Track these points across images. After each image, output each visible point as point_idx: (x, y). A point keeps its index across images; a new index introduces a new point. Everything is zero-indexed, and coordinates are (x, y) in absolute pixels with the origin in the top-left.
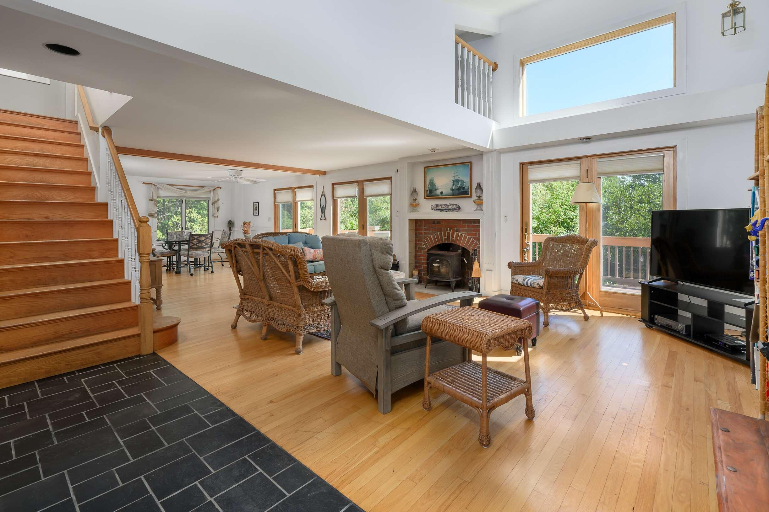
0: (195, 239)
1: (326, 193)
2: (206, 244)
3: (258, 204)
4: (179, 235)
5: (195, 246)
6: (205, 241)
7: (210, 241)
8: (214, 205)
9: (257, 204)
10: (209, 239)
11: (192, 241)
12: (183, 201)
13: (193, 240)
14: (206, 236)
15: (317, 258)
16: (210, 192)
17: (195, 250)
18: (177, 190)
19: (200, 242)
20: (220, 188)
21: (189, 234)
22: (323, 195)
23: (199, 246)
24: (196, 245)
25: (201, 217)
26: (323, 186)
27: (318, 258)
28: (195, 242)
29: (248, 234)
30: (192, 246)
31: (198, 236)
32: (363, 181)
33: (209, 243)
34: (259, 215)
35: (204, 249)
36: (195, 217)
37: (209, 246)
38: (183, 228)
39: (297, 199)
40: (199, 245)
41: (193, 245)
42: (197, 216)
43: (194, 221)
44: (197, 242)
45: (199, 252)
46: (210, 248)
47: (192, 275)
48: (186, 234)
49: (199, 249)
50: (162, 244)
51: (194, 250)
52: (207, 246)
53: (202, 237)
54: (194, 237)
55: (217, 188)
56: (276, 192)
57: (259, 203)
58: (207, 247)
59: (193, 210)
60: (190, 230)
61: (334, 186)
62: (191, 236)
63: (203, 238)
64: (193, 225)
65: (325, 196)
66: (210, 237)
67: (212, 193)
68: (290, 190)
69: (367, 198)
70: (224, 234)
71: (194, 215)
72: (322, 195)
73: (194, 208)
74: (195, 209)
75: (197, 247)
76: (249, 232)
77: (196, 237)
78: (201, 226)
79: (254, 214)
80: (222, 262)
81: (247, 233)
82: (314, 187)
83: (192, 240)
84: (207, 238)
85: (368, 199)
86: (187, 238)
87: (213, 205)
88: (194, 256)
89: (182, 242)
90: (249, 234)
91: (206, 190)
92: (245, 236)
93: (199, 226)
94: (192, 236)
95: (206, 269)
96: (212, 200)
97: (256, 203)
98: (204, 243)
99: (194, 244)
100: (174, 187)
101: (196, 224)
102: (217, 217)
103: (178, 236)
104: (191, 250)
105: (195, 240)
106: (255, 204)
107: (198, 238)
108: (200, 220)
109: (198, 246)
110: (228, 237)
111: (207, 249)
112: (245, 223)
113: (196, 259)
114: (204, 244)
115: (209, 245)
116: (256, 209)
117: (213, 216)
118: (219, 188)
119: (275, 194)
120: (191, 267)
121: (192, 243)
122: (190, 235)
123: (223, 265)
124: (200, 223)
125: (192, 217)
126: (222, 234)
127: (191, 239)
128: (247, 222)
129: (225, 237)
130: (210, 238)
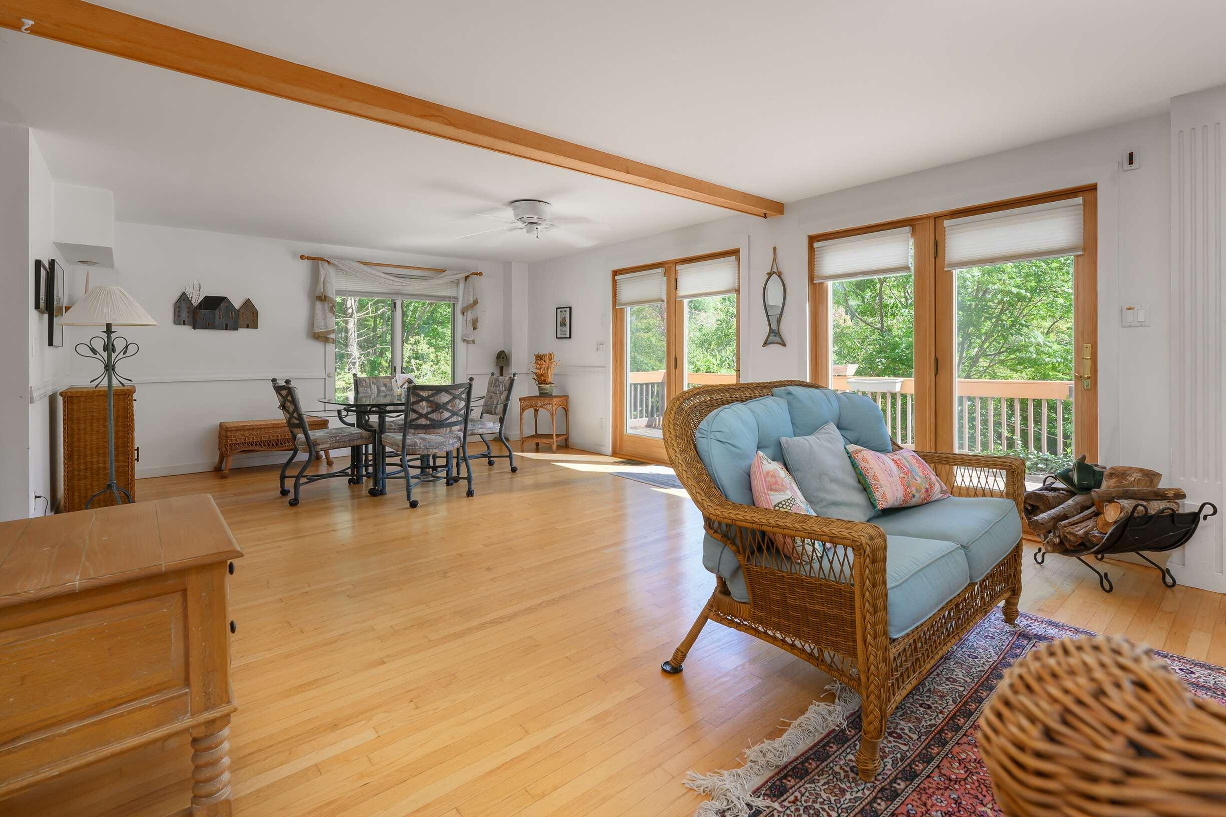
0: (423, 399)
1: (785, 267)
2: (454, 414)
3: (568, 310)
4: (385, 385)
5: (423, 421)
6: (449, 407)
7: (463, 404)
8: (465, 314)
9: (566, 311)
10: (461, 399)
11: (415, 407)
12: (395, 303)
13: (417, 402)
14: (453, 391)
15: (914, 496)
16: (458, 284)
17: (424, 431)
18: (383, 275)
19: (437, 407)
20: (480, 274)
21: (406, 386)
22: (775, 273)
23: (434, 420)
24: (425, 416)
25: (434, 350)
26: (775, 249)
27: (917, 495)
28: (424, 408)
29: (547, 384)
30: (417, 419)
31: (430, 392)
32: (937, 218)
33: (461, 410)
34: (570, 337)
35: (448, 429)
36: (424, 350)
37: (460, 419)
38: (395, 367)
39: (682, 292)
40: (434, 416)
41: (417, 416)
42: (428, 348)
43: (423, 358)
44: (429, 409)
45: (432, 438)
46: (463, 426)
47: (414, 505)
48: (400, 384)
49: (434, 428)
50: (339, 412)
51: (420, 431)
52: (454, 419)
53: (443, 393)
54: (418, 395)
55: (474, 274)
56: (617, 278)
57: (570, 308)
58: (455, 424)
59: (422, 338)
60: (411, 376)
61: (816, 245)
62: (411, 391)
63: (445, 398)
64: (421, 365)
65: (779, 276)
66: (462, 393)
67: (462, 285)
68: (660, 270)
69: (954, 271)
70: (495, 384)
71: (423, 347)
72: (770, 275)
73: (423, 335)
74: (425, 337)
75: (428, 423)
76: (550, 379)
77: (424, 394)
78: (434, 366)
79: (558, 337)
80: (489, 457)
81: (544, 382)
82: (743, 255)
83: (414, 403)
84: (454, 398)
85: (956, 272)
86: (403, 395)
87: (463, 314)
88: (420, 448)
89: (388, 408)
90: (550, 383)
91: (449, 277)
92: (540, 389)
93: (432, 366)
94: (414, 390)
95: (451, 481)
96: (463, 303)
97: (564, 310)
98: (448, 410)
99: (421, 416)
100: (375, 270)
101: (425, 362)
102: (474, 342)
103: (383, 389)
104: (413, 431)
105: (424, 404)
106: (561, 312)
107: (429, 396)
108: (432, 356)
109: (430, 420)
110: (505, 393)
111: (458, 427)
112: (539, 358)
113: (424, 458)
114: (447, 414)
115: (461, 416)
116: (563, 324)
117: (464, 340)
118: (477, 274)
119: (615, 282)
120: (412, 477)
121: (415, 411)
122: (409, 388)
123: (491, 463)
124: (432, 361)
125: (420, 351)
126: (490, 384)
127: (412, 399)
128: (545, 355)
129: (498, 391)
130: (464, 396)
